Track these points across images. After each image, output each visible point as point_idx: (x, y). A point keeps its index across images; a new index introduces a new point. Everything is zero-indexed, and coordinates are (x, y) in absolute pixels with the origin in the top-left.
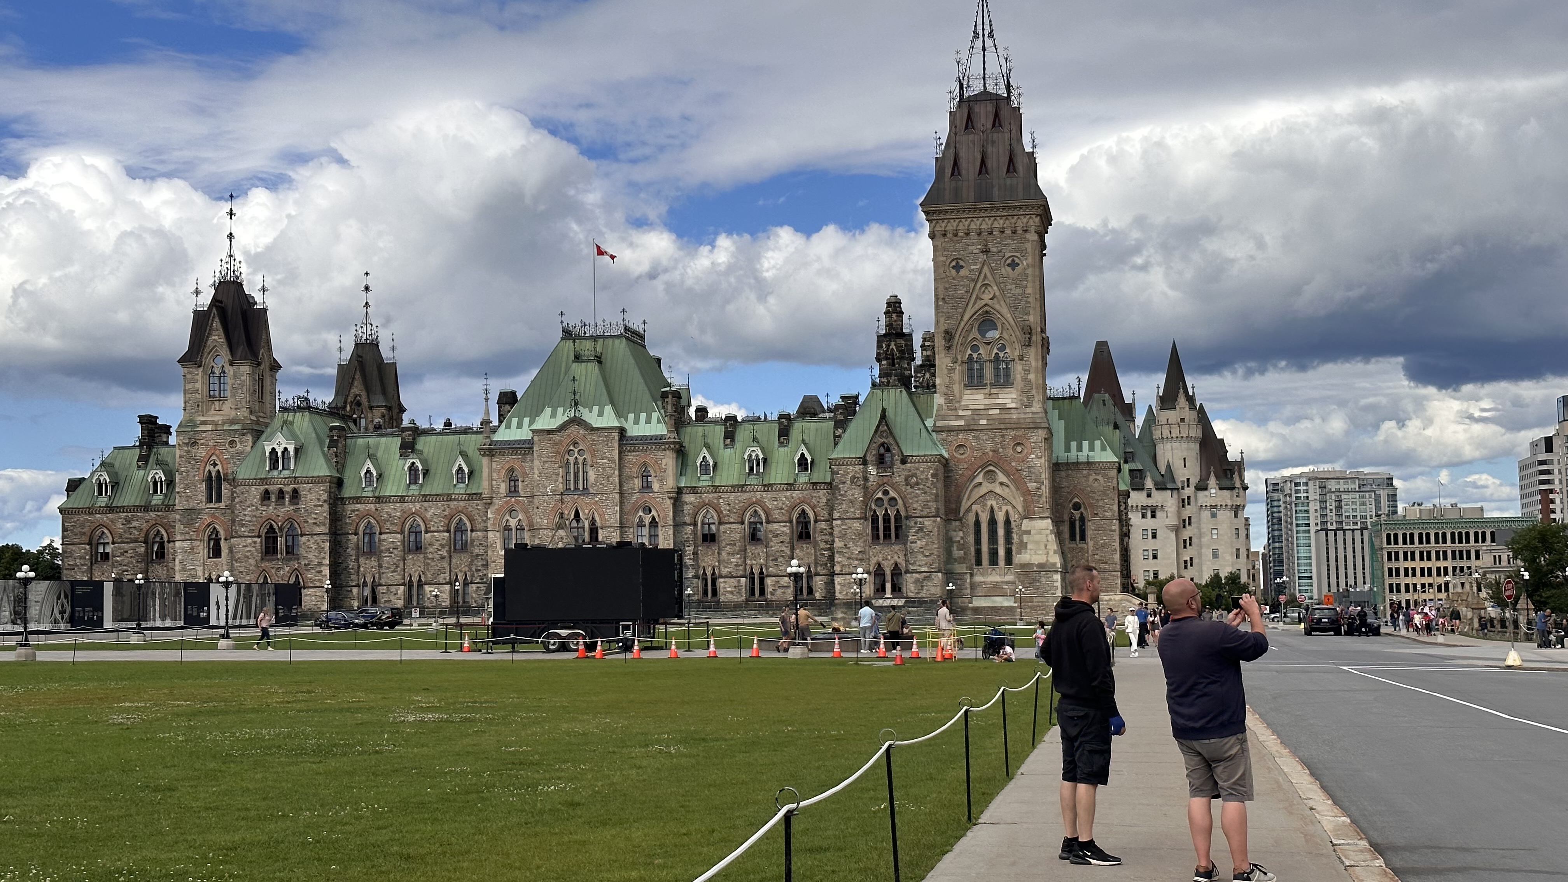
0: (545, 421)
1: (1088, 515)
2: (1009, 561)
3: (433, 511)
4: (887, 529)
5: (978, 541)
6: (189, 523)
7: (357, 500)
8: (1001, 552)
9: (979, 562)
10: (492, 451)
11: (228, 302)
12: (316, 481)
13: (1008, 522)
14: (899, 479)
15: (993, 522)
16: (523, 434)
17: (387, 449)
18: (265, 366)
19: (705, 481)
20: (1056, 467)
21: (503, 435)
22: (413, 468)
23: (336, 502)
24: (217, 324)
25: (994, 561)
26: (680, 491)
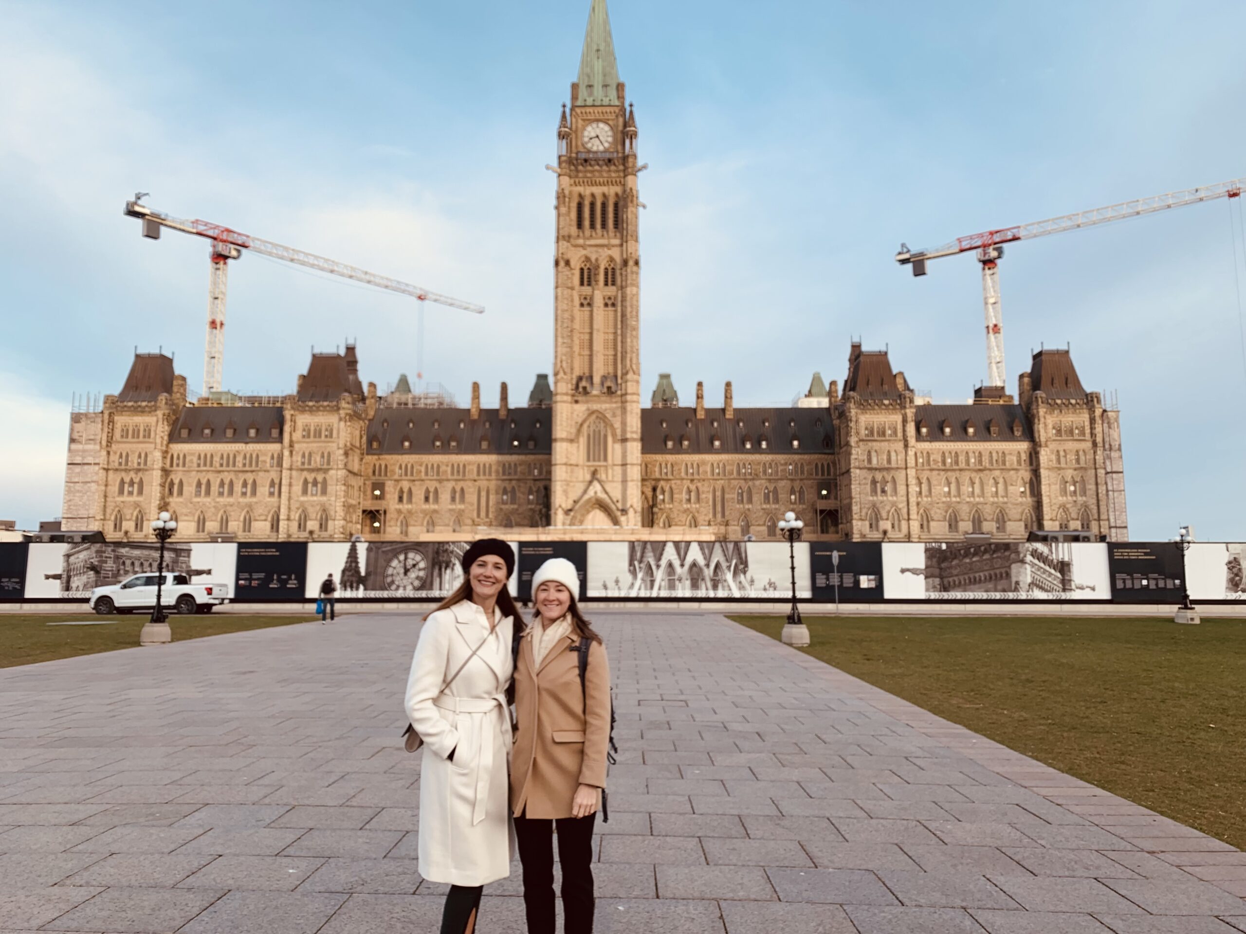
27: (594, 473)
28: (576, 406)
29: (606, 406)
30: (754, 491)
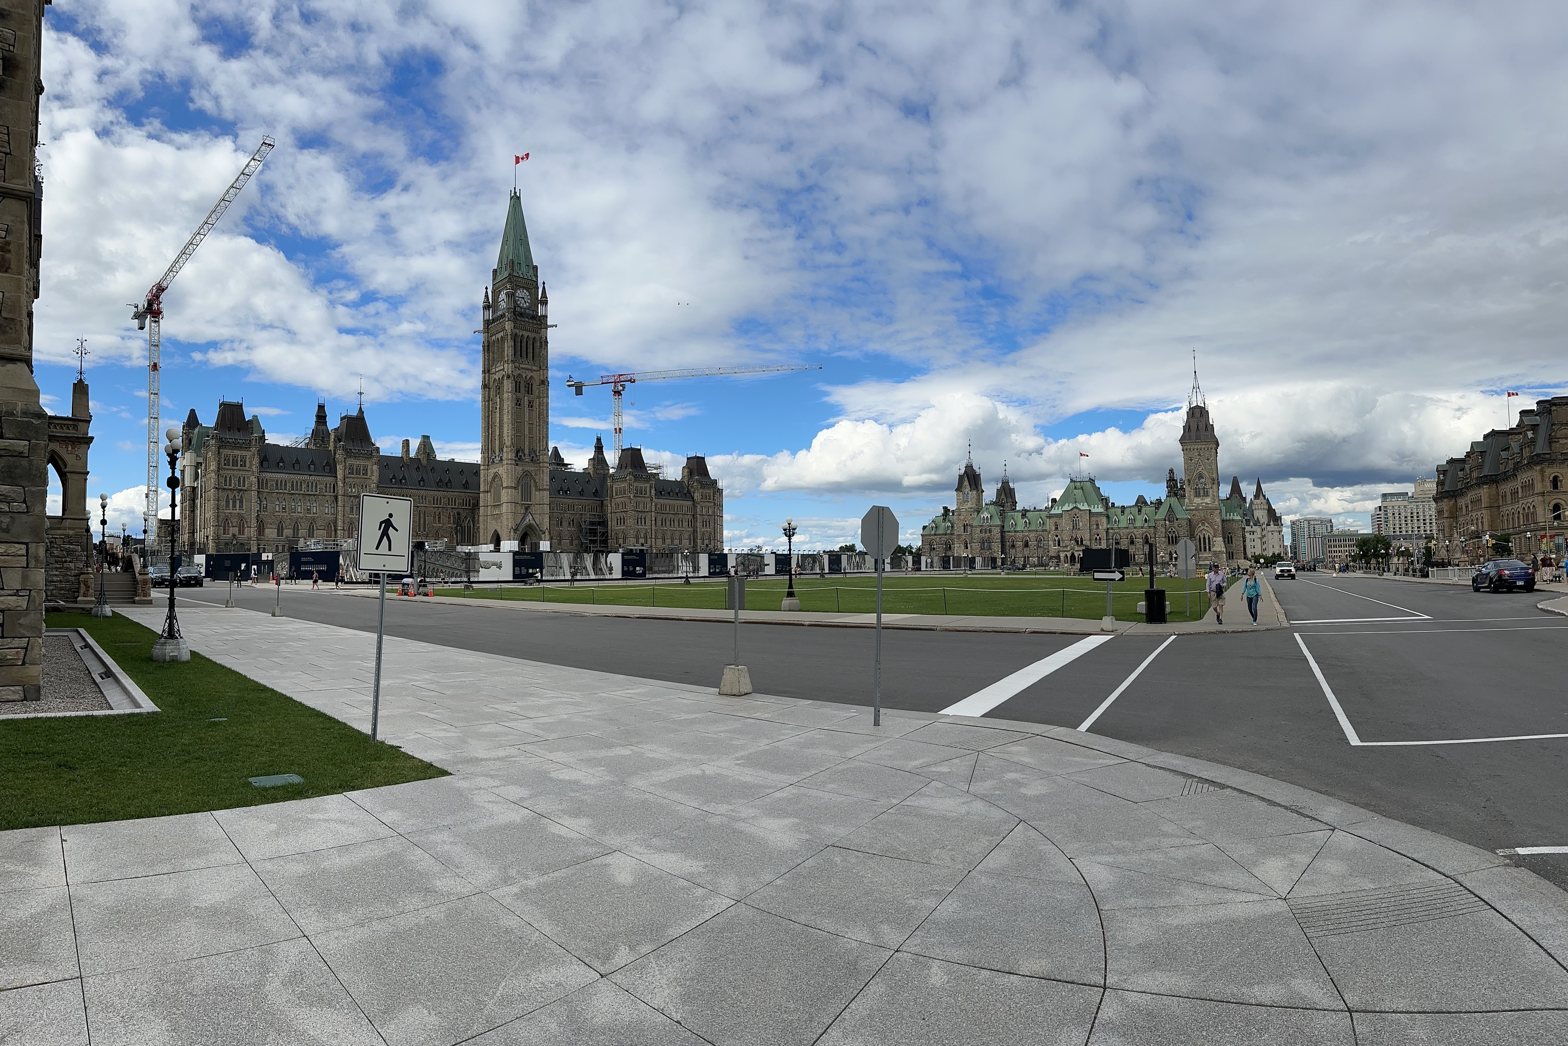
0: (1066, 508)
1: (1233, 536)
2: (1210, 550)
3: (1032, 535)
4: (1172, 540)
5: (1200, 544)
6: (959, 539)
7: (1009, 532)
8: (1207, 547)
9: (1201, 550)
10: (1050, 517)
11: (969, 473)
12: (997, 526)
13: (1209, 538)
14: (1176, 525)
15: (1204, 538)
16: (1060, 512)
17: (1017, 516)
18: (980, 491)
19: (1116, 526)
20: (1223, 521)
21: (1053, 512)
22: (1026, 522)
23: (1003, 532)
24: (966, 479)
25: (1205, 550)
26: (1108, 529)
27: (527, 509)
28: (517, 467)
29: (531, 468)
30: (563, 520)
